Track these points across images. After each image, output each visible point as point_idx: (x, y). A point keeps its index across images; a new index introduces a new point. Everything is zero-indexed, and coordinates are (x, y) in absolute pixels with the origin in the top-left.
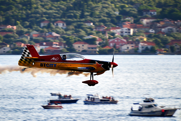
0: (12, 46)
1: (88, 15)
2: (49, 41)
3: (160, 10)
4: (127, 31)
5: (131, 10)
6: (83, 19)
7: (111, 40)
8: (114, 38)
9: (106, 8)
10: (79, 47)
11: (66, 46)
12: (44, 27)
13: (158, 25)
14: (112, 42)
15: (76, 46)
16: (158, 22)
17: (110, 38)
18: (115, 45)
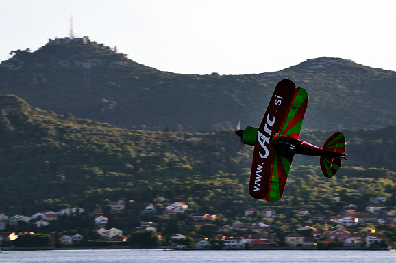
0: (211, 239)
1: (301, 201)
2: (255, 233)
3: (390, 195)
4: (350, 221)
5: (354, 195)
6: (296, 207)
7: (332, 232)
8: (335, 229)
9: (324, 192)
10: (293, 240)
11: (277, 240)
12: (249, 216)
13: (389, 213)
14: (332, 234)
15: (289, 239)
16: (388, 210)
17: (330, 229)
18: (337, 237)
